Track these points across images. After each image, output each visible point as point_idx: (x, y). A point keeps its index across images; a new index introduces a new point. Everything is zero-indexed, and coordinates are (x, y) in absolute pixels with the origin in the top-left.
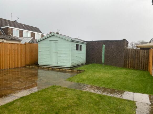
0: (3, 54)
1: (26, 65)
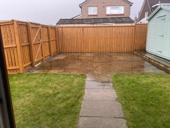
0: (109, 38)
1: (134, 51)
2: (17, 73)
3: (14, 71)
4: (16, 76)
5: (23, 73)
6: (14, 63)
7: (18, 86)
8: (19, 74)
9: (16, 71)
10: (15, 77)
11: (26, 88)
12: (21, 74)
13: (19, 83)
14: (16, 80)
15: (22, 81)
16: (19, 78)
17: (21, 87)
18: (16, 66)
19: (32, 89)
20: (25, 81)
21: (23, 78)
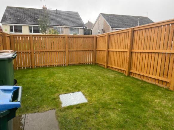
2: (166, 87)
3: (164, 83)
4: (162, 91)
5: (173, 91)
6: (166, 73)
7: (155, 107)
8: (168, 90)
9: (165, 84)
10: (160, 92)
11: (162, 117)
12: (170, 91)
13: (159, 103)
14: (160, 97)
15: (165, 101)
16: (164, 95)
17: (157, 112)
18: (167, 78)
19: (169, 123)
20: (169, 104)
21: (169, 99)
